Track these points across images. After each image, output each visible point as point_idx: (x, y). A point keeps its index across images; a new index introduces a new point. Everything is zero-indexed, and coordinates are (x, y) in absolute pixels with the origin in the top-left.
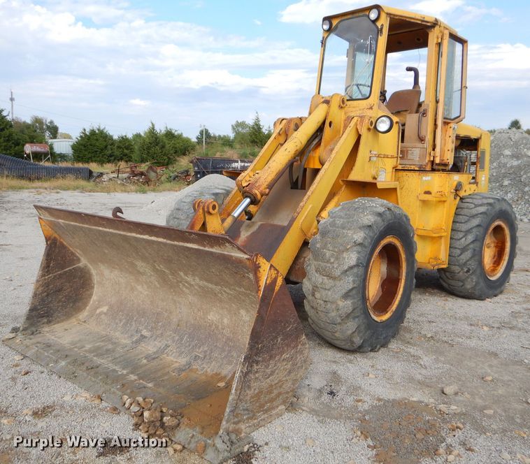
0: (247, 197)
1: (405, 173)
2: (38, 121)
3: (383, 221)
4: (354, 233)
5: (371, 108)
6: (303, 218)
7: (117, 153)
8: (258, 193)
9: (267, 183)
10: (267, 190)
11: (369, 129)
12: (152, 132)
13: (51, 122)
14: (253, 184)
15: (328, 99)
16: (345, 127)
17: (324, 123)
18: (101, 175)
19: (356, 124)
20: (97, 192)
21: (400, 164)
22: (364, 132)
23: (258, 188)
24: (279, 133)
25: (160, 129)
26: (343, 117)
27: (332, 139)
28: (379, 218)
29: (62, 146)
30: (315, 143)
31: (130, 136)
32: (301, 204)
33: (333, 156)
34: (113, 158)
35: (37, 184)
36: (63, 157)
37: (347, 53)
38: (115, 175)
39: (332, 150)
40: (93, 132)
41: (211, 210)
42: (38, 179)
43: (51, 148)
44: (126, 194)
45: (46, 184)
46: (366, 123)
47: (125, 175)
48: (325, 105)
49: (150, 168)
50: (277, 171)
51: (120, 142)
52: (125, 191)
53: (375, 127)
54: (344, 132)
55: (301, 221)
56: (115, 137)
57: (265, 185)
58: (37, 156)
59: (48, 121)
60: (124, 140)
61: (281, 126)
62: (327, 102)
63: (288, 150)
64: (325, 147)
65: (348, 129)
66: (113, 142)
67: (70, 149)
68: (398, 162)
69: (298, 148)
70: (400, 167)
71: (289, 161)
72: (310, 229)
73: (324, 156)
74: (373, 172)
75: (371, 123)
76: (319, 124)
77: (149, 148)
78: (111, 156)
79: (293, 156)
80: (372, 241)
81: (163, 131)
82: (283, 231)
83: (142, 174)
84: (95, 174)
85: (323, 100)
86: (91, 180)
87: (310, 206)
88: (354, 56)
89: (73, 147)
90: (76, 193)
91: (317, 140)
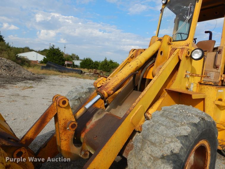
0: (98, 94)
1: (206, 87)
2: (73, 55)
3: (198, 130)
4: (172, 142)
5: (188, 45)
6: (134, 115)
7: (93, 66)
8: (105, 93)
9: (113, 86)
10: (112, 92)
11: (187, 57)
12: (106, 60)
13: (77, 56)
14: (104, 86)
15: (161, 38)
16: (171, 54)
17: (157, 52)
18: (85, 73)
19: (178, 53)
20: (81, 78)
21: (203, 81)
22: (183, 58)
23: (106, 90)
24: (131, 57)
25: (108, 60)
26: (170, 49)
27: (161, 62)
28: (195, 128)
29: (77, 63)
30: (150, 63)
31: (98, 61)
32: (134, 104)
33: (160, 72)
34: (92, 68)
35: (64, 74)
36: (77, 66)
37: (175, 21)
38: (89, 73)
39: (161, 68)
40: (87, 59)
41: (61, 105)
42: (65, 72)
43: (73, 63)
44: (90, 80)
45: (66, 74)
46: (185, 53)
47: (92, 74)
48: (159, 42)
49: (101, 72)
50: (122, 79)
51: (95, 63)
52: (91, 79)
53: (191, 56)
54: (169, 58)
55: (132, 117)
56: (94, 61)
57: (112, 88)
58: (69, 65)
59: (76, 55)
60: (96, 62)
61: (133, 53)
62: (160, 40)
63: (131, 66)
64: (157, 66)
65: (173, 56)
66: (93, 63)
67: (79, 64)
68: (202, 80)
69: (138, 65)
70: (202, 83)
71: (131, 73)
72: (139, 121)
73: (156, 72)
74: (187, 85)
75: (189, 53)
76: (154, 52)
77: (104, 66)
78: (91, 67)
79: (134, 70)
80: (187, 150)
81: (109, 61)
82: (119, 121)
83: (98, 73)
84: (83, 72)
85: (158, 39)
86: (81, 75)
87: (140, 106)
88: (178, 23)
89: (81, 63)
90: (74, 78)
91: (152, 62)
